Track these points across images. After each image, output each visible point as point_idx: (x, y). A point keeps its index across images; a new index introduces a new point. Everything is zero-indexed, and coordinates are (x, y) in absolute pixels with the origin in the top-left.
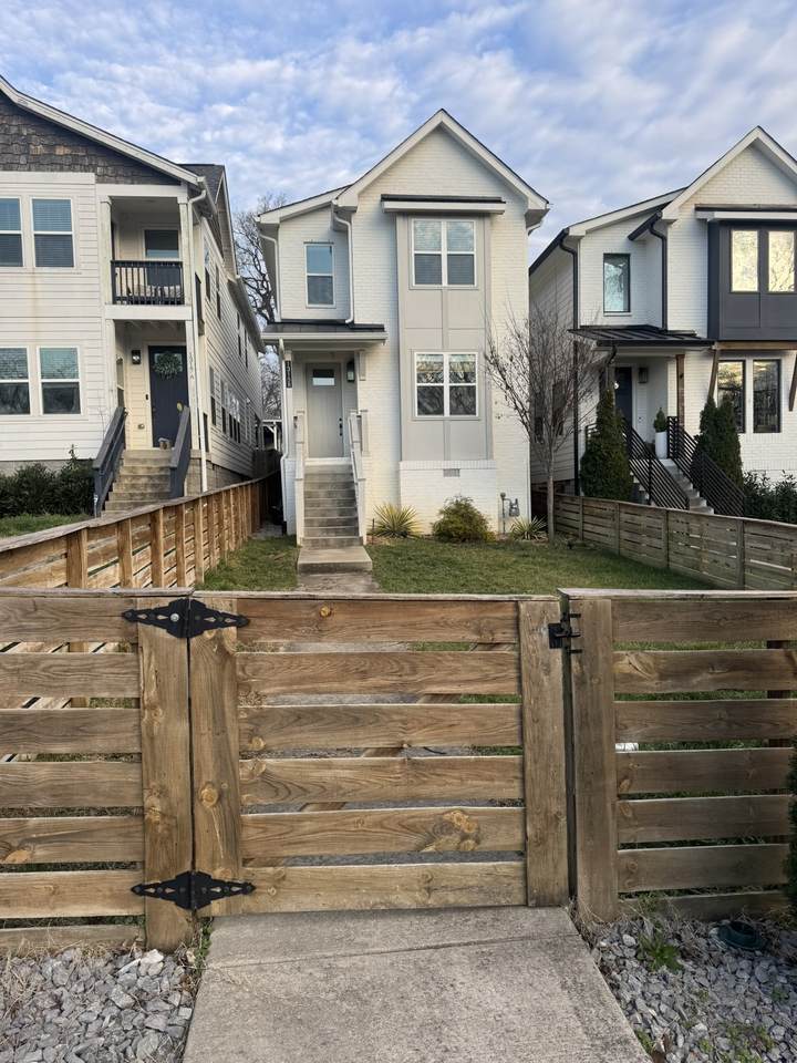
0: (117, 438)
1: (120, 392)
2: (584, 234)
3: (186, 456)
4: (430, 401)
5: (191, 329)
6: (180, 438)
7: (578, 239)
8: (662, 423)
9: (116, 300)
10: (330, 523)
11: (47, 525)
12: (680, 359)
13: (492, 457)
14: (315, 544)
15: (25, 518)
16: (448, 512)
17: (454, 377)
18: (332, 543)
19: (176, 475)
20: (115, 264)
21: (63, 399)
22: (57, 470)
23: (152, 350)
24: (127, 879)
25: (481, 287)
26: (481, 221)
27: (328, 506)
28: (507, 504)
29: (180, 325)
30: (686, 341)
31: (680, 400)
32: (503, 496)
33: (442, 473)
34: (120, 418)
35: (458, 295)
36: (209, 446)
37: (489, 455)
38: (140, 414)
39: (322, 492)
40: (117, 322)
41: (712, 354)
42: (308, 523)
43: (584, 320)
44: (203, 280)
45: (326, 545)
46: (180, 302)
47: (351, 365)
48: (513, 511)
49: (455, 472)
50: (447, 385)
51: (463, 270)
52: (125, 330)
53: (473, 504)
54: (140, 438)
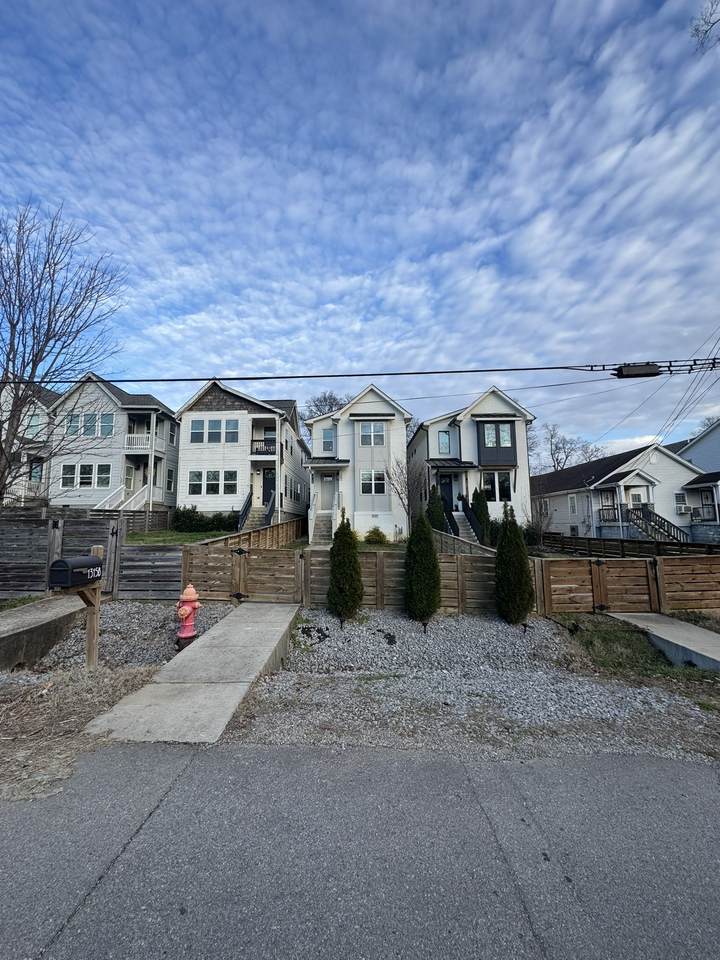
0: (249, 502)
1: (252, 486)
2: (430, 424)
3: (272, 510)
4: (366, 489)
5: (278, 463)
6: (271, 501)
7: (428, 426)
8: (461, 498)
9: (252, 453)
10: (323, 536)
11: (222, 535)
12: (466, 472)
14: (316, 544)
15: (213, 533)
16: (371, 532)
17: (376, 479)
19: (268, 517)
20: (253, 441)
21: (231, 489)
22: (227, 514)
23: (264, 470)
24: (228, 594)
25: (387, 446)
26: (387, 422)
27: (323, 529)
28: (398, 529)
29: (274, 461)
30: (470, 466)
31: (467, 488)
32: (396, 526)
33: (371, 516)
34: (251, 495)
35: (378, 449)
36: (284, 505)
37: (390, 510)
38: (258, 492)
39: (322, 523)
40: (252, 462)
41: (479, 470)
43: (431, 457)
44: (284, 444)
45: (320, 544)
46: (274, 453)
47: (338, 474)
48: (401, 532)
49: (376, 516)
50: (373, 482)
51: (380, 439)
52: (255, 465)
53: (381, 530)
54: (257, 503)
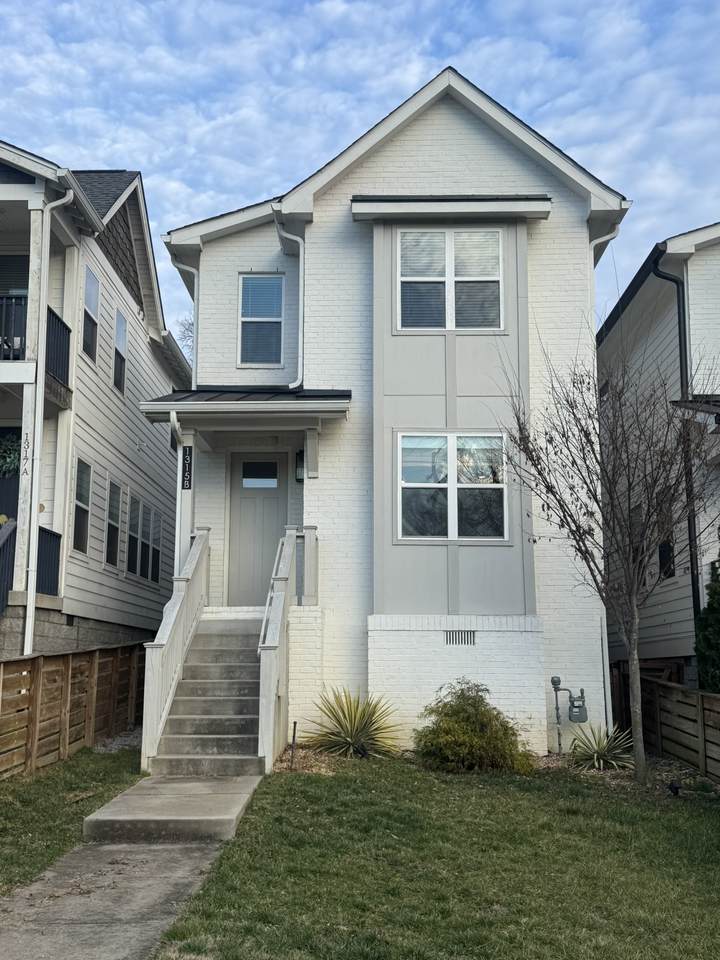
2: (693, 251)
4: (423, 514)
5: (32, 399)
7: (683, 260)
10: (215, 727)
13: (533, 612)
14: (176, 770)
17: (467, 472)
18: (206, 767)
25: (512, 332)
26: (512, 230)
27: (221, 695)
28: (563, 697)
32: (556, 683)
33: (442, 637)
35: (473, 344)
37: (528, 608)
39: (215, 668)
42: (174, 725)
44: (75, 328)
47: (300, 457)
48: (577, 712)
49: (468, 636)
50: (452, 486)
53: (491, 700)
